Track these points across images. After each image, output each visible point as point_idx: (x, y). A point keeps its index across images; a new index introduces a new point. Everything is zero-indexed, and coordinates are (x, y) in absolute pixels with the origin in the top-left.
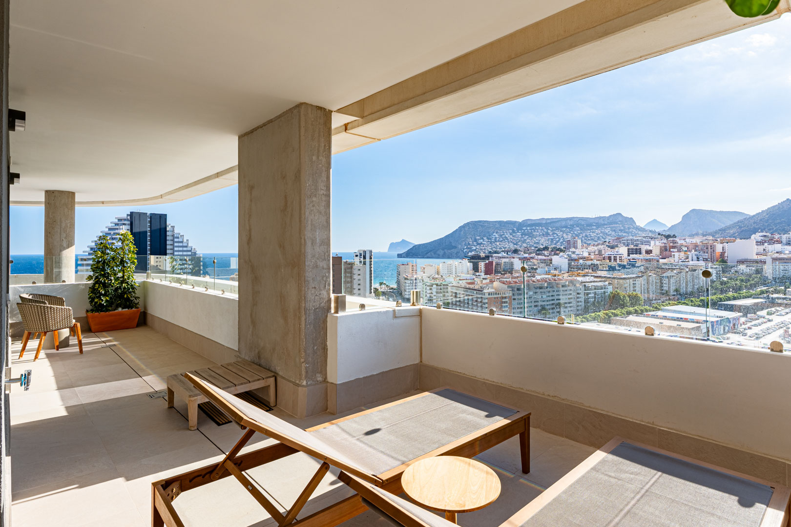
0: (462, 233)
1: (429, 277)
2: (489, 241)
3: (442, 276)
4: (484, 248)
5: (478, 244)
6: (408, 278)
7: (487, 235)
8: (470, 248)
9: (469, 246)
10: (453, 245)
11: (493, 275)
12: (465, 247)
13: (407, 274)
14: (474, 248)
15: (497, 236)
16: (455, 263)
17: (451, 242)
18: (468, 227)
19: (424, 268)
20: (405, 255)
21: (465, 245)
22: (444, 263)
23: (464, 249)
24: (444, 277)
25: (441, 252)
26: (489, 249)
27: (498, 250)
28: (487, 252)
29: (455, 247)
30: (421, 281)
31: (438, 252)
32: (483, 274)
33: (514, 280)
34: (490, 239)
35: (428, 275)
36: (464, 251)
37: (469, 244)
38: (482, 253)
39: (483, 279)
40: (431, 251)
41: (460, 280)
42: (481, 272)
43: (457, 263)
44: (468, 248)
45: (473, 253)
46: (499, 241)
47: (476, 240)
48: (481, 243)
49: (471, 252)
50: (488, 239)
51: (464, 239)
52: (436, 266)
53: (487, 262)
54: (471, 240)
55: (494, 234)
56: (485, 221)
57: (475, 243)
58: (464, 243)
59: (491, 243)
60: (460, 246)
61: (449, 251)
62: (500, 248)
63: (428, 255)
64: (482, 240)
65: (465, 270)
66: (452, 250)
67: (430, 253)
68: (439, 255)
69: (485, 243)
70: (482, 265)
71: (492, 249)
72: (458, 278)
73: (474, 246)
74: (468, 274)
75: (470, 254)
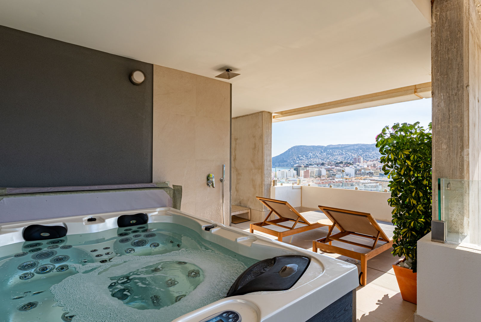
0: (290, 153)
2: (306, 158)
4: (303, 162)
5: (300, 160)
7: (306, 154)
8: (295, 162)
9: (294, 161)
10: (285, 160)
11: (309, 179)
12: (292, 161)
14: (298, 162)
15: (311, 155)
16: (286, 170)
17: (283, 158)
18: (294, 149)
21: (292, 160)
22: (280, 170)
23: (291, 163)
24: (279, 179)
26: (306, 162)
27: (312, 163)
28: (305, 164)
29: (286, 161)
31: (276, 164)
32: (303, 177)
33: (322, 181)
34: (307, 157)
37: (294, 159)
38: (302, 165)
39: (303, 180)
41: (289, 181)
42: (301, 176)
43: (287, 171)
45: (297, 165)
46: (312, 158)
47: (298, 157)
48: (302, 159)
49: (296, 164)
50: (306, 156)
51: (291, 157)
52: (274, 173)
53: (305, 170)
54: (296, 157)
55: (310, 154)
56: (304, 146)
57: (298, 159)
58: (291, 159)
59: (308, 159)
60: (289, 161)
61: (282, 164)
62: (313, 162)
64: (302, 157)
65: (292, 175)
66: (284, 163)
68: (276, 166)
69: (304, 159)
70: (302, 172)
71: (308, 162)
72: (288, 180)
73: (298, 161)
74: (294, 177)
75: (295, 165)
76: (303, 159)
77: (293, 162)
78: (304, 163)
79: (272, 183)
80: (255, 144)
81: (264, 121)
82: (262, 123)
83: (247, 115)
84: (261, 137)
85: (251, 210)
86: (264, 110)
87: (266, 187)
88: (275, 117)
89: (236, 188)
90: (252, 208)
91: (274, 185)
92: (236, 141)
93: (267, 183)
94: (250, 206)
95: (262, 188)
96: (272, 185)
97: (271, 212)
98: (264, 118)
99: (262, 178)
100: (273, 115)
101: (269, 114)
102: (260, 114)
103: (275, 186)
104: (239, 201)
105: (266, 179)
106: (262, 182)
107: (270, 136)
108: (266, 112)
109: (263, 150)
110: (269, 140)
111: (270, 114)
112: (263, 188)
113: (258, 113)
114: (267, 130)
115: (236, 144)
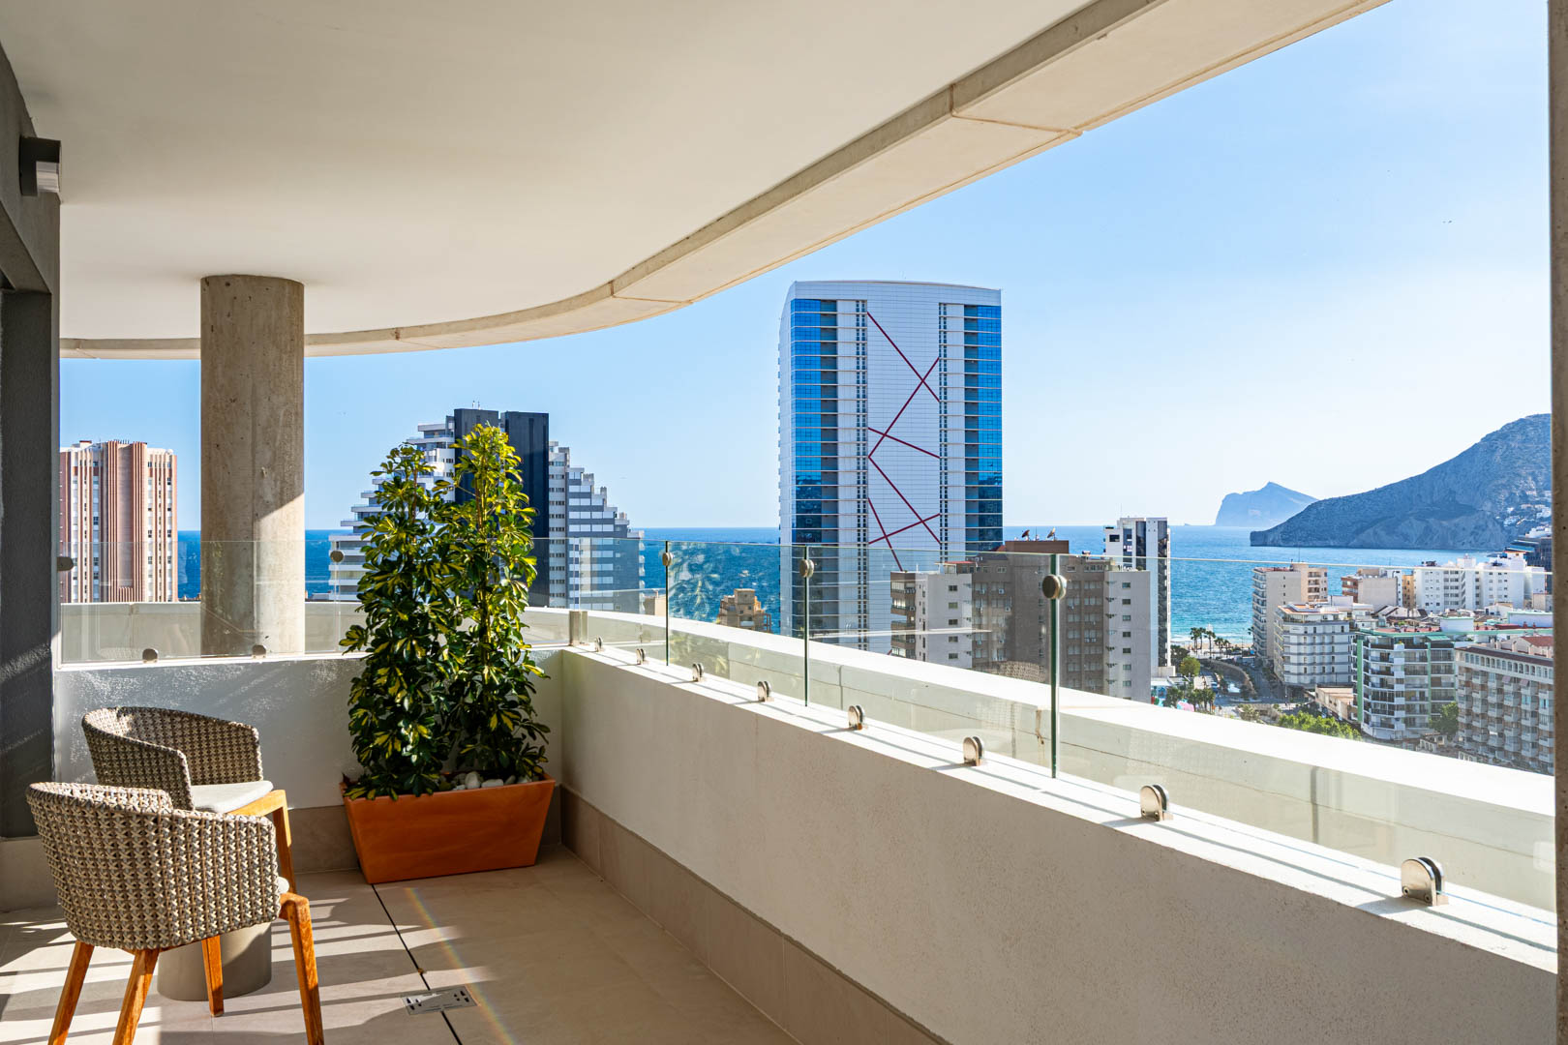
0: (1497, 457)
1: (1374, 616)
3: (1423, 612)
6: (1296, 616)
8: (1531, 513)
9: (1524, 506)
10: (1462, 500)
12: (1510, 510)
13: (1291, 604)
16: (1474, 565)
17: (1452, 492)
18: (1519, 437)
19: (1355, 583)
20: (1277, 536)
21: (1510, 501)
22: (1433, 564)
23: (1504, 516)
24: (1431, 615)
25: (1415, 528)
29: (1470, 510)
31: (1401, 528)
35: (1371, 608)
36: (1506, 522)
37: (1525, 498)
40: (1375, 522)
41: (1498, 627)
43: (1480, 566)
44: (1523, 513)
45: (1545, 530)
51: (1504, 481)
52: (1399, 575)
54: (1533, 485)
58: (1504, 495)
60: (1488, 506)
61: (1446, 523)
63: (1363, 536)
65: (1516, 592)
66: (1456, 521)
67: (1370, 531)
68: (1406, 537)
72: (1491, 621)
74: (1529, 606)
75: (1533, 534)
77: (1513, 514)
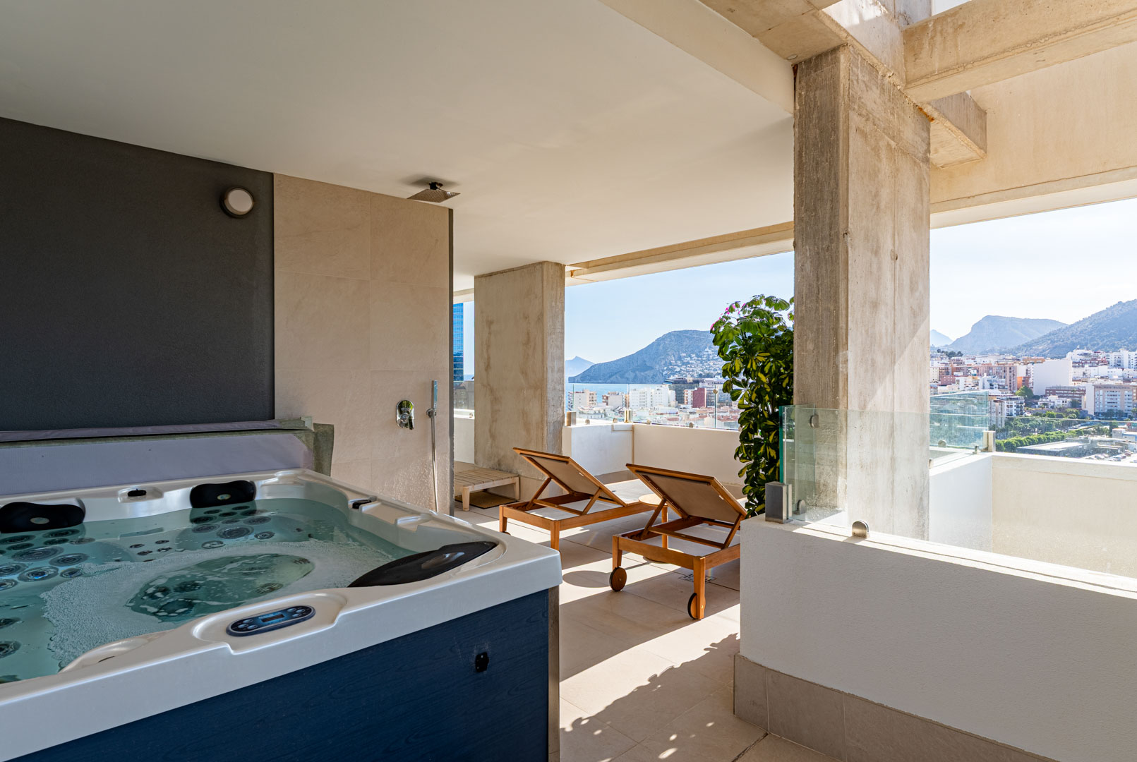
0: (661, 348)
1: (614, 411)
2: (698, 360)
4: (691, 369)
5: (683, 364)
6: (584, 411)
7: (697, 351)
8: (673, 370)
9: (670, 367)
10: (648, 364)
11: (704, 408)
12: (666, 368)
13: (582, 407)
14: (678, 369)
15: (710, 352)
16: (650, 389)
17: (644, 361)
18: (669, 340)
19: (607, 398)
20: (579, 378)
21: (665, 365)
22: (635, 390)
23: (663, 370)
24: (635, 410)
25: (631, 375)
26: (699, 370)
27: (712, 372)
28: (695, 375)
29: (651, 368)
30: (603, 416)
31: (626, 375)
32: (690, 406)
33: (733, 415)
34: (701, 357)
35: (613, 408)
36: (664, 373)
37: (670, 364)
38: (689, 376)
39: (691, 413)
40: (616, 373)
41: (658, 413)
42: (687, 403)
43: (653, 391)
44: (670, 370)
45: (676, 376)
46: (713, 360)
47: (680, 358)
48: (688, 363)
49: (673, 374)
50: (698, 356)
51: (663, 357)
52: (624, 395)
53: (696, 389)
54: (673, 358)
55: (706, 350)
56: (694, 331)
57: (679, 362)
58: (663, 362)
59: (701, 363)
60: (657, 367)
61: (642, 373)
62: (715, 370)
63: (612, 379)
64: (689, 358)
65: (665, 400)
66: (646, 372)
67: (614, 377)
68: (628, 379)
69: (693, 362)
70: (688, 394)
71: (703, 371)
72: (655, 412)
73: (679, 366)
74: (670, 406)
75: (672, 378)
76: (692, 364)
77: (666, 370)
78: (693, 371)
79: (566, 419)
80: (528, 334)
81: (545, 283)
82: (543, 287)
83: (512, 270)
84: (540, 318)
85: (521, 478)
86: (545, 260)
87: (552, 428)
88: (574, 274)
89: (490, 431)
90: (523, 474)
91: (569, 425)
92: (490, 328)
93: (555, 419)
94: (519, 471)
95: (542, 429)
96: (566, 424)
97: (549, 481)
98: (545, 278)
99: (542, 407)
100: (568, 269)
101: (557, 267)
102: (538, 267)
103: (572, 426)
104: (496, 460)
105: (551, 412)
106: (542, 416)
107: (560, 317)
108: (552, 263)
109: (545, 346)
110: (558, 325)
111: (560, 267)
112: (545, 429)
113: (534, 265)
114: (553, 304)
115: (490, 333)
